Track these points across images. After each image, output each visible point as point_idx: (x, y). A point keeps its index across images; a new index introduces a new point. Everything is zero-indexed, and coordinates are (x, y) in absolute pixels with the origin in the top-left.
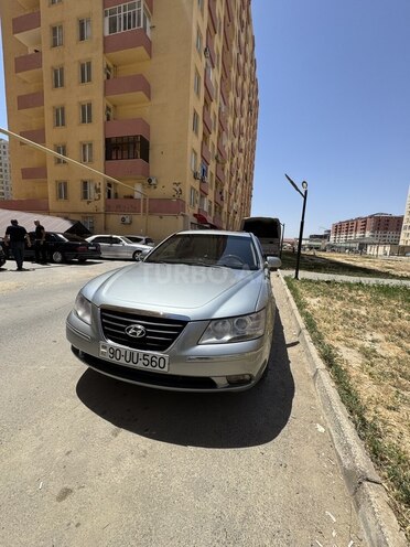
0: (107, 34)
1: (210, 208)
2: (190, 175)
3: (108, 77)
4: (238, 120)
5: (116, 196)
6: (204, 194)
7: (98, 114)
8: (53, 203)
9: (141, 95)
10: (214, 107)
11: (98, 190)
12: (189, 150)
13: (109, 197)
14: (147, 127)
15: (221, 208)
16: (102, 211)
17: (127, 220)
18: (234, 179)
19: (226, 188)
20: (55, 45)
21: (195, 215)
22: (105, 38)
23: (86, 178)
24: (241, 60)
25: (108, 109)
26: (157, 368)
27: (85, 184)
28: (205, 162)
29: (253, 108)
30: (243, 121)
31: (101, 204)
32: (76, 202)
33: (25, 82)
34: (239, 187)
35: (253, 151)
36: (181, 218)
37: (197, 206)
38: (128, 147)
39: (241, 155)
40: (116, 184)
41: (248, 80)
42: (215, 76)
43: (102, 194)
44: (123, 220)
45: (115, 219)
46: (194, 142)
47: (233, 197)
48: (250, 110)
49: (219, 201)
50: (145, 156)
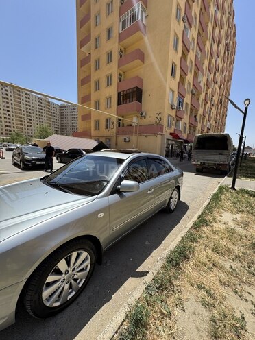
0: (121, 31)
1: (185, 128)
2: (167, 106)
3: (121, 56)
4: (213, 61)
5: (123, 126)
6: (179, 118)
7: (115, 80)
9: (138, 61)
10: (191, 56)
11: (113, 123)
12: (168, 90)
13: (119, 126)
14: (141, 81)
15: (195, 127)
16: (115, 135)
17: (127, 139)
18: (208, 105)
19: (201, 112)
20: (96, 47)
21: (171, 134)
22: (119, 34)
23: (108, 117)
25: (120, 75)
27: (107, 120)
28: (181, 96)
29: (230, 50)
30: (219, 60)
31: (114, 131)
32: (104, 132)
34: (214, 110)
35: (229, 81)
37: (173, 127)
38: (132, 95)
39: (217, 87)
40: (123, 120)
41: (226, 28)
42: (192, 33)
43: (115, 125)
44: (125, 139)
45: (121, 139)
46: (172, 84)
47: (207, 118)
49: (193, 122)
50: (139, 99)
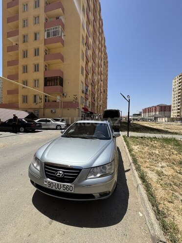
0: (46, 38)
1: (89, 104)
2: (80, 91)
3: (46, 54)
4: (100, 69)
5: (49, 101)
6: (87, 99)
7: (42, 68)
8: (20, 104)
9: (60, 60)
10: (90, 64)
11: (41, 99)
12: (80, 82)
13: (46, 101)
14: (62, 73)
15: (94, 104)
16: (43, 107)
17: (54, 111)
18: (99, 92)
19: (96, 96)
20: (24, 42)
21: (83, 108)
22: (45, 39)
23: (35, 94)
24: (100, 46)
25: (46, 66)
26: (69, 191)
27: (35, 96)
28: (87, 86)
29: (106, 64)
30: (102, 69)
31: (42, 105)
32: (31, 104)
33: (11, 56)
34: (102, 95)
35: (107, 80)
36: (77, 109)
37: (84, 104)
38: (54, 81)
39: (102, 82)
40: (48, 96)
41: (103, 54)
42: (90, 53)
43: (43, 100)
44: (52, 111)
45: (48, 111)
46: (82, 78)
47: (99, 100)
48: (104, 65)
49: (93, 101)
50: (61, 84)
